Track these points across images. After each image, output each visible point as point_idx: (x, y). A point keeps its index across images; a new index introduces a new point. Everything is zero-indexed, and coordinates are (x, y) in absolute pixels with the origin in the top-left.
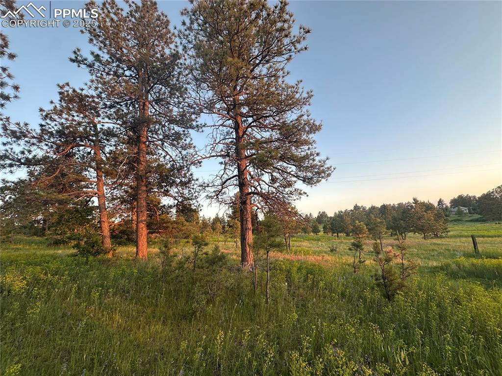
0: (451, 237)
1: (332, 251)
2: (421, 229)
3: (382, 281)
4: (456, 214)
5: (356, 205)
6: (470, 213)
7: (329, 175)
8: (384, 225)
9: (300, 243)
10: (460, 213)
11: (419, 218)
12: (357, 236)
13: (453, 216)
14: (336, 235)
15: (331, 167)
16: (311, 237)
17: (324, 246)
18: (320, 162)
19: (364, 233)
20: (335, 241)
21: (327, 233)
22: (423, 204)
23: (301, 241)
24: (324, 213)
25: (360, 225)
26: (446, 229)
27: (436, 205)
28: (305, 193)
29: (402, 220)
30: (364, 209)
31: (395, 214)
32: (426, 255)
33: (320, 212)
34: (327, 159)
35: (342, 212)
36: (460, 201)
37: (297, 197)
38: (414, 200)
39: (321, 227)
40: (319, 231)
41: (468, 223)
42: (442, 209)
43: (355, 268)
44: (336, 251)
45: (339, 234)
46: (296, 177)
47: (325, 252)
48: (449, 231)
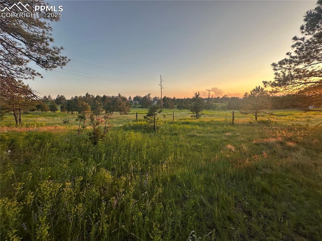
0: (131, 114)
1: (65, 123)
2: (120, 110)
3: (93, 136)
4: (134, 104)
5: (87, 93)
6: (139, 104)
7: (64, 64)
8: (102, 106)
9: (36, 119)
10: (136, 104)
11: (120, 104)
12: (83, 112)
13: (133, 105)
14: (71, 112)
15: (66, 57)
16: (48, 114)
17: (59, 120)
18: (54, 49)
19: (88, 110)
20: (69, 116)
21: (64, 111)
22: (123, 98)
23: (37, 117)
24: (63, 96)
25: (86, 105)
26: (129, 110)
27: (128, 99)
28: (40, 75)
29: (112, 105)
30: (93, 97)
31: (109, 101)
32: (119, 122)
33: (58, 96)
34: (62, 48)
35: (77, 97)
36: (137, 98)
37: (29, 76)
38: (119, 94)
39: (59, 107)
40: (57, 110)
41: (138, 108)
42: (130, 101)
43: (79, 131)
44: (68, 122)
45: (73, 112)
46: (27, 56)
47: (59, 124)
48: (130, 111)
